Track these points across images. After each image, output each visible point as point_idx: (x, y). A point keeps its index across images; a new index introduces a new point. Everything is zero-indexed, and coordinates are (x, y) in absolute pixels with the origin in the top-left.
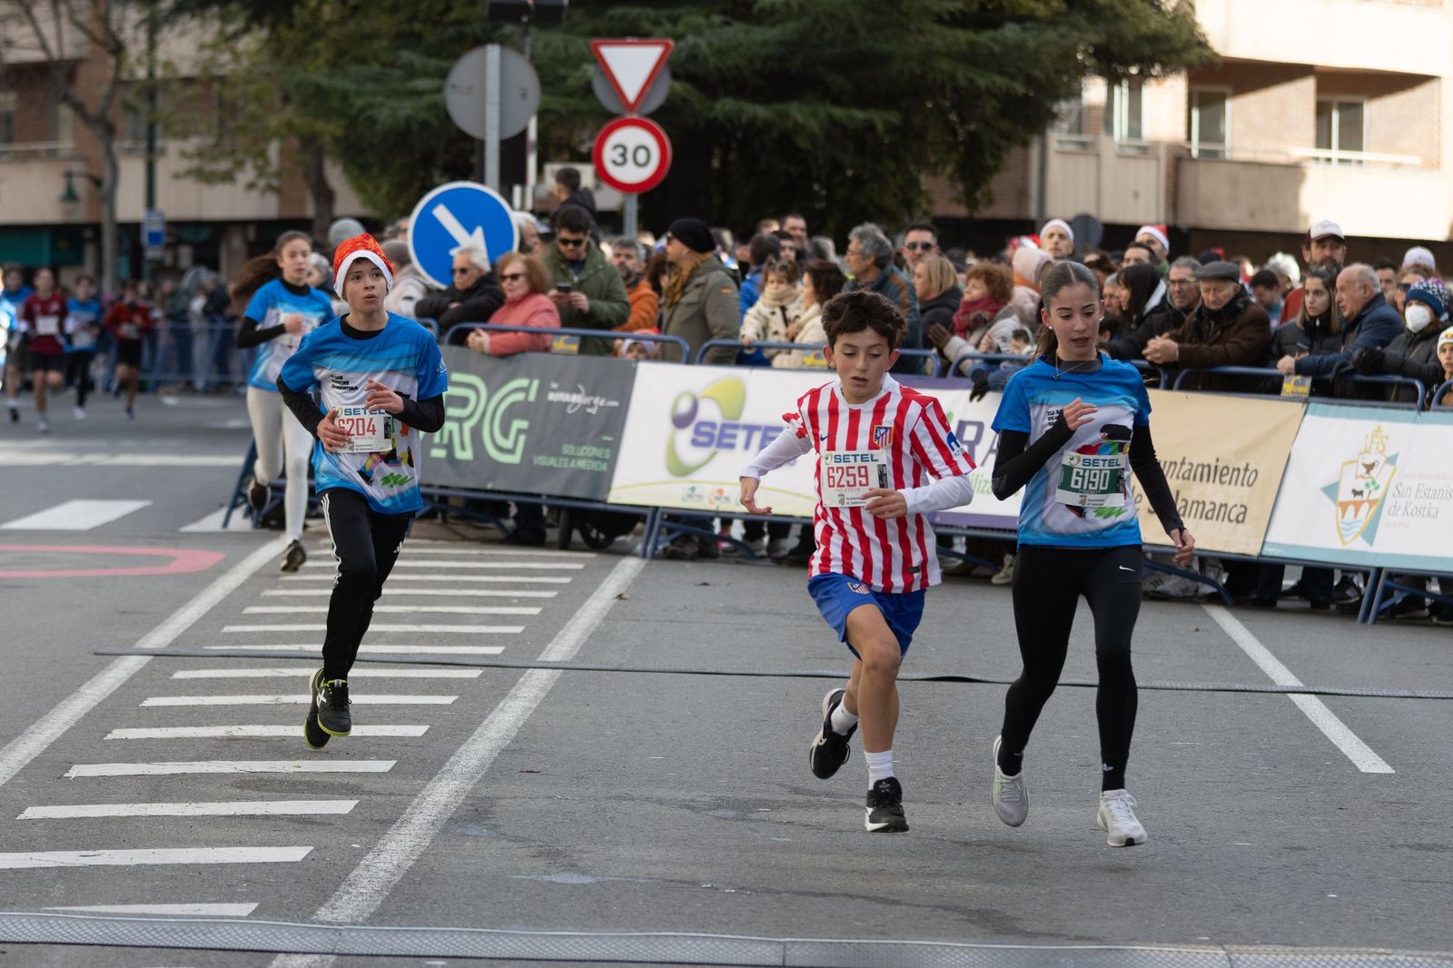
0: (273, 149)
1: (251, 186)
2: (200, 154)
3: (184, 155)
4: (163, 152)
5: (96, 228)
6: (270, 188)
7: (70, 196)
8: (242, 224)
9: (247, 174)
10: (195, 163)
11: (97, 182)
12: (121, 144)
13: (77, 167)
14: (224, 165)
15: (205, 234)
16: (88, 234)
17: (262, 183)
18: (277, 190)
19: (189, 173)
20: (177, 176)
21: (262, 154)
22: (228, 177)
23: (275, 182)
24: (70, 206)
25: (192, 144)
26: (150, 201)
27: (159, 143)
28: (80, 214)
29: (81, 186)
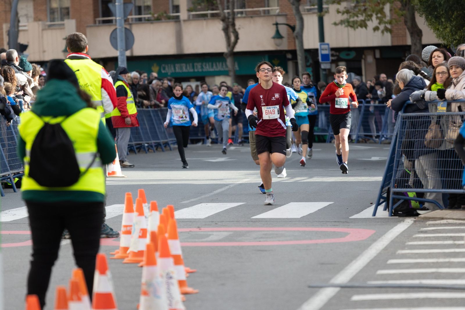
0: (387, 8)
1: (376, 29)
2: (347, 12)
3: (338, 12)
4: (327, 12)
5: (294, 53)
6: (387, 29)
7: (278, 36)
8: (373, 49)
9: (373, 23)
10: (345, 16)
11: (293, 28)
12: (304, 8)
13: (281, 20)
14: (361, 18)
15: (353, 55)
16: (289, 56)
17: (382, 27)
18: (390, 31)
19: (342, 22)
20: (335, 24)
21: (381, 11)
22: (363, 25)
23: (389, 26)
24: (278, 41)
25: (343, 6)
26: (322, 38)
27: (325, 6)
28: (284, 46)
29: (284, 30)
